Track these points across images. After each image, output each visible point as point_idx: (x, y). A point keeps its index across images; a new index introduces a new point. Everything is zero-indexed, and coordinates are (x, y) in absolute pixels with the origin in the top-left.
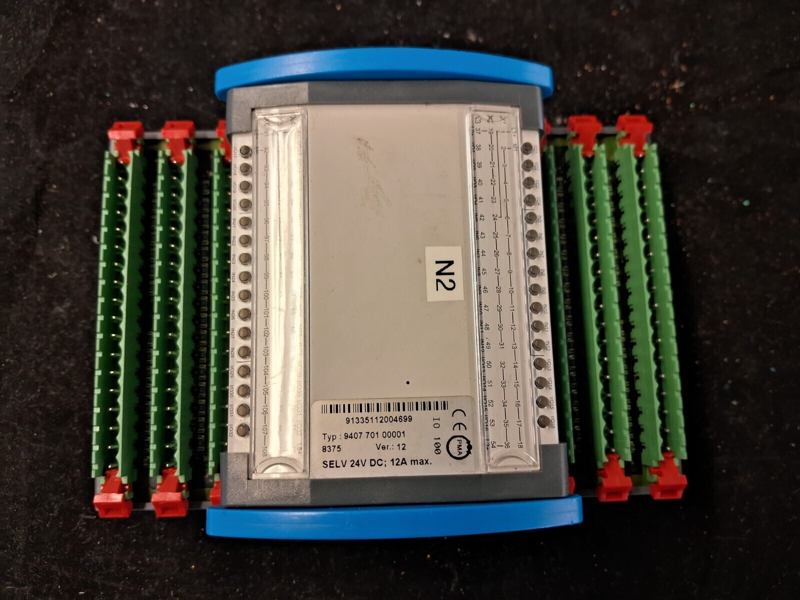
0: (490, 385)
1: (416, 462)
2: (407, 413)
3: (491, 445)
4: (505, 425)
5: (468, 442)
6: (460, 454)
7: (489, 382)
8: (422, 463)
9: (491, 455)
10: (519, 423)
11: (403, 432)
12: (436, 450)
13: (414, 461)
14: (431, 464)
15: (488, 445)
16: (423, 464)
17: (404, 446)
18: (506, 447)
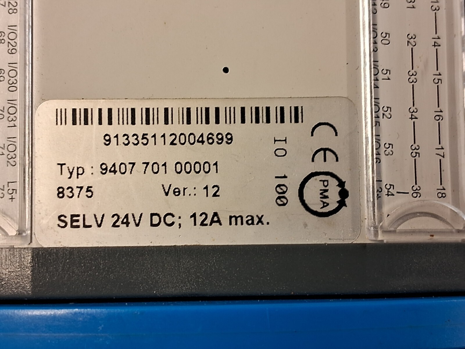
0: (386, 77)
1: (239, 219)
2: (223, 128)
3: (385, 191)
4: (414, 154)
5: (341, 184)
6: (324, 207)
7: (385, 72)
8: (250, 222)
9: (386, 209)
10: (441, 152)
11: (216, 164)
12: (279, 198)
13: (234, 219)
14: (268, 223)
15: (380, 190)
16: (253, 223)
17: (216, 189)
18: (415, 195)
